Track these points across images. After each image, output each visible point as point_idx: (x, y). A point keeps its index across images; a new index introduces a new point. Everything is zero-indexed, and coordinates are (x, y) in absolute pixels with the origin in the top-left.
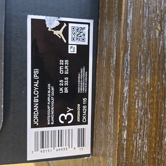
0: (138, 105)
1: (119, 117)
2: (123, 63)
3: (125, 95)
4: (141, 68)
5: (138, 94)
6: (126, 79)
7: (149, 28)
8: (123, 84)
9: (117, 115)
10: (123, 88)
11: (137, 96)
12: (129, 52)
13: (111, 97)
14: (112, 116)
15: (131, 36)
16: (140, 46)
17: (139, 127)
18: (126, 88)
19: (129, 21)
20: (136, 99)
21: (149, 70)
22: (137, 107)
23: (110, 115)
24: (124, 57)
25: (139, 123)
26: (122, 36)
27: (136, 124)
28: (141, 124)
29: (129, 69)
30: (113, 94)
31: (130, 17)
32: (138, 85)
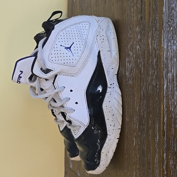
0: (171, 163)
1: (162, 169)
2: (163, 142)
3: (165, 158)
4: (172, 144)
5: (171, 157)
6: (165, 150)
7: (175, 123)
8: (163, 153)
9: (161, 169)
10: (163, 155)
11: (170, 158)
12: (166, 136)
13: (156, 158)
14: (157, 168)
15: (166, 128)
16: (171, 133)
17: (172, 174)
18: (165, 155)
19: (165, 121)
20: (170, 160)
21: (176, 144)
22: (170, 164)
23: (156, 168)
24: (163, 139)
25: (172, 172)
26: (162, 129)
27: (170, 173)
28: (173, 172)
29: (166, 145)
30: (157, 157)
31: (166, 119)
32: (170, 153)
